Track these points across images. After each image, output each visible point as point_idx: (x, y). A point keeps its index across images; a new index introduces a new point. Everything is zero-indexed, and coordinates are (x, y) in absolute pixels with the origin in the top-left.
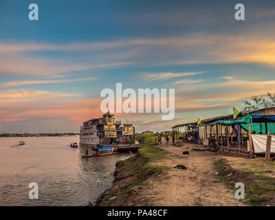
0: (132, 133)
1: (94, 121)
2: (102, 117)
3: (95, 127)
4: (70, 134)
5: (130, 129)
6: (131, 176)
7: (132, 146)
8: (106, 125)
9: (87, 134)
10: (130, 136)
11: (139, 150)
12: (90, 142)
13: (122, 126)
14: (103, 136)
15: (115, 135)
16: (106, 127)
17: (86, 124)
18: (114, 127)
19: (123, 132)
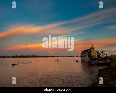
0: (105, 56)
1: (86, 51)
2: (90, 49)
3: (87, 53)
4: (76, 56)
5: (104, 54)
6: (107, 76)
7: (106, 62)
8: (92, 52)
9: (83, 56)
10: (104, 57)
11: (110, 64)
12: (85, 60)
13: (100, 52)
14: (91, 57)
15: (96, 56)
16: (92, 53)
17: (83, 52)
18: (96, 53)
19: (101, 55)
